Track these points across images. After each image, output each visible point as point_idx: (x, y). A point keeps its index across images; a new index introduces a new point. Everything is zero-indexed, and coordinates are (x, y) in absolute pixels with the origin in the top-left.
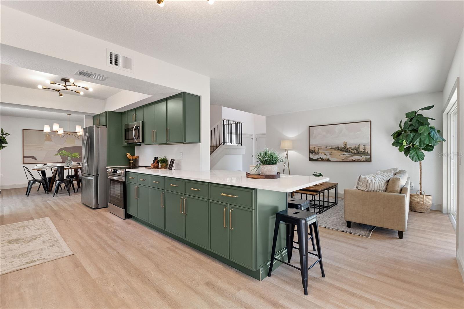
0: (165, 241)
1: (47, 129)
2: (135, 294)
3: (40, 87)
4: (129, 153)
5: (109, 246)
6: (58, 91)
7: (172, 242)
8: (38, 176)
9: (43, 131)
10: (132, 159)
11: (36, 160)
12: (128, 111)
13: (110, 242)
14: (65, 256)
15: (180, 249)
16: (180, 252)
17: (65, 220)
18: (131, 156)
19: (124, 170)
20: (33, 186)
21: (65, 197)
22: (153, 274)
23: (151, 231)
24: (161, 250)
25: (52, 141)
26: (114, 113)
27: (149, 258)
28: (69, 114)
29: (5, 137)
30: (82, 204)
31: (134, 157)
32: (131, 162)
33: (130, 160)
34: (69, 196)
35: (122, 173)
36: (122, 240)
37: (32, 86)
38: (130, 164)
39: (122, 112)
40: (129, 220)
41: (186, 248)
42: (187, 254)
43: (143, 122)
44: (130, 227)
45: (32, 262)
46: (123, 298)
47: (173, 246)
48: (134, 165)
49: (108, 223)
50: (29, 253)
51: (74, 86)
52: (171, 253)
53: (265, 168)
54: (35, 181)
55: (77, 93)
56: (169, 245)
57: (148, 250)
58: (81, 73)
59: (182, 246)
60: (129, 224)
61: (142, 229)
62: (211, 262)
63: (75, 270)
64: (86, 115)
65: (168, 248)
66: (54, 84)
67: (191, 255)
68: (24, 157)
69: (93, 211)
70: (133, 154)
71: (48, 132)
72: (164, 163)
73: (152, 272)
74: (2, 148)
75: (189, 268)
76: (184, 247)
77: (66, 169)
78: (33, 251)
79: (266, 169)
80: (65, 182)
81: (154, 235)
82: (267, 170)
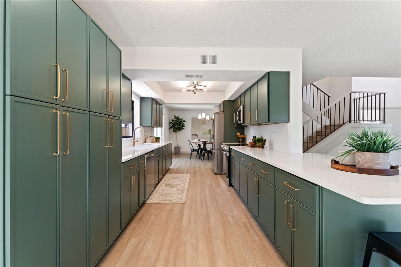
0: (246, 215)
1: (200, 117)
2: (196, 252)
3: (184, 90)
4: (239, 133)
5: (206, 205)
6: (193, 91)
7: (251, 220)
8: (196, 147)
9: (198, 118)
10: (241, 137)
11: (198, 136)
12: (237, 99)
13: (209, 202)
14: (180, 202)
15: (254, 230)
16: (252, 232)
17: (196, 179)
18: (240, 135)
19: (229, 146)
20: (193, 153)
21: (206, 162)
22: (218, 242)
23: (241, 202)
24: (238, 223)
25: (205, 124)
26: (228, 101)
27: (224, 226)
28: (211, 106)
29: (184, 123)
30: (211, 169)
31: (242, 136)
32: (240, 140)
33: (239, 138)
34: (208, 162)
35: (227, 149)
36: (217, 203)
37: (179, 90)
38: (239, 142)
39: (234, 100)
40: (231, 188)
41: (259, 230)
42: (257, 238)
43: (244, 106)
44: (228, 194)
45: (165, 200)
46: (187, 251)
47: (250, 223)
48: (243, 143)
49: (217, 187)
50: (167, 195)
51: (198, 86)
52: (244, 230)
53: (360, 157)
54: (194, 150)
55: (202, 90)
56: (246, 221)
57: (228, 218)
58: (187, 76)
59: (258, 227)
60: (229, 191)
61: (235, 199)
62: (277, 258)
63: (179, 214)
64: (215, 105)
65: (244, 224)
66: (188, 87)
67: (260, 240)
68: (192, 135)
69: (214, 175)
70: (243, 133)
71: (201, 119)
72: (260, 142)
73: (218, 240)
74: (183, 130)
75: (250, 253)
76: (259, 229)
77: (208, 143)
78: (170, 194)
79: (362, 158)
80: (207, 152)
81: (241, 207)
82: (364, 159)
